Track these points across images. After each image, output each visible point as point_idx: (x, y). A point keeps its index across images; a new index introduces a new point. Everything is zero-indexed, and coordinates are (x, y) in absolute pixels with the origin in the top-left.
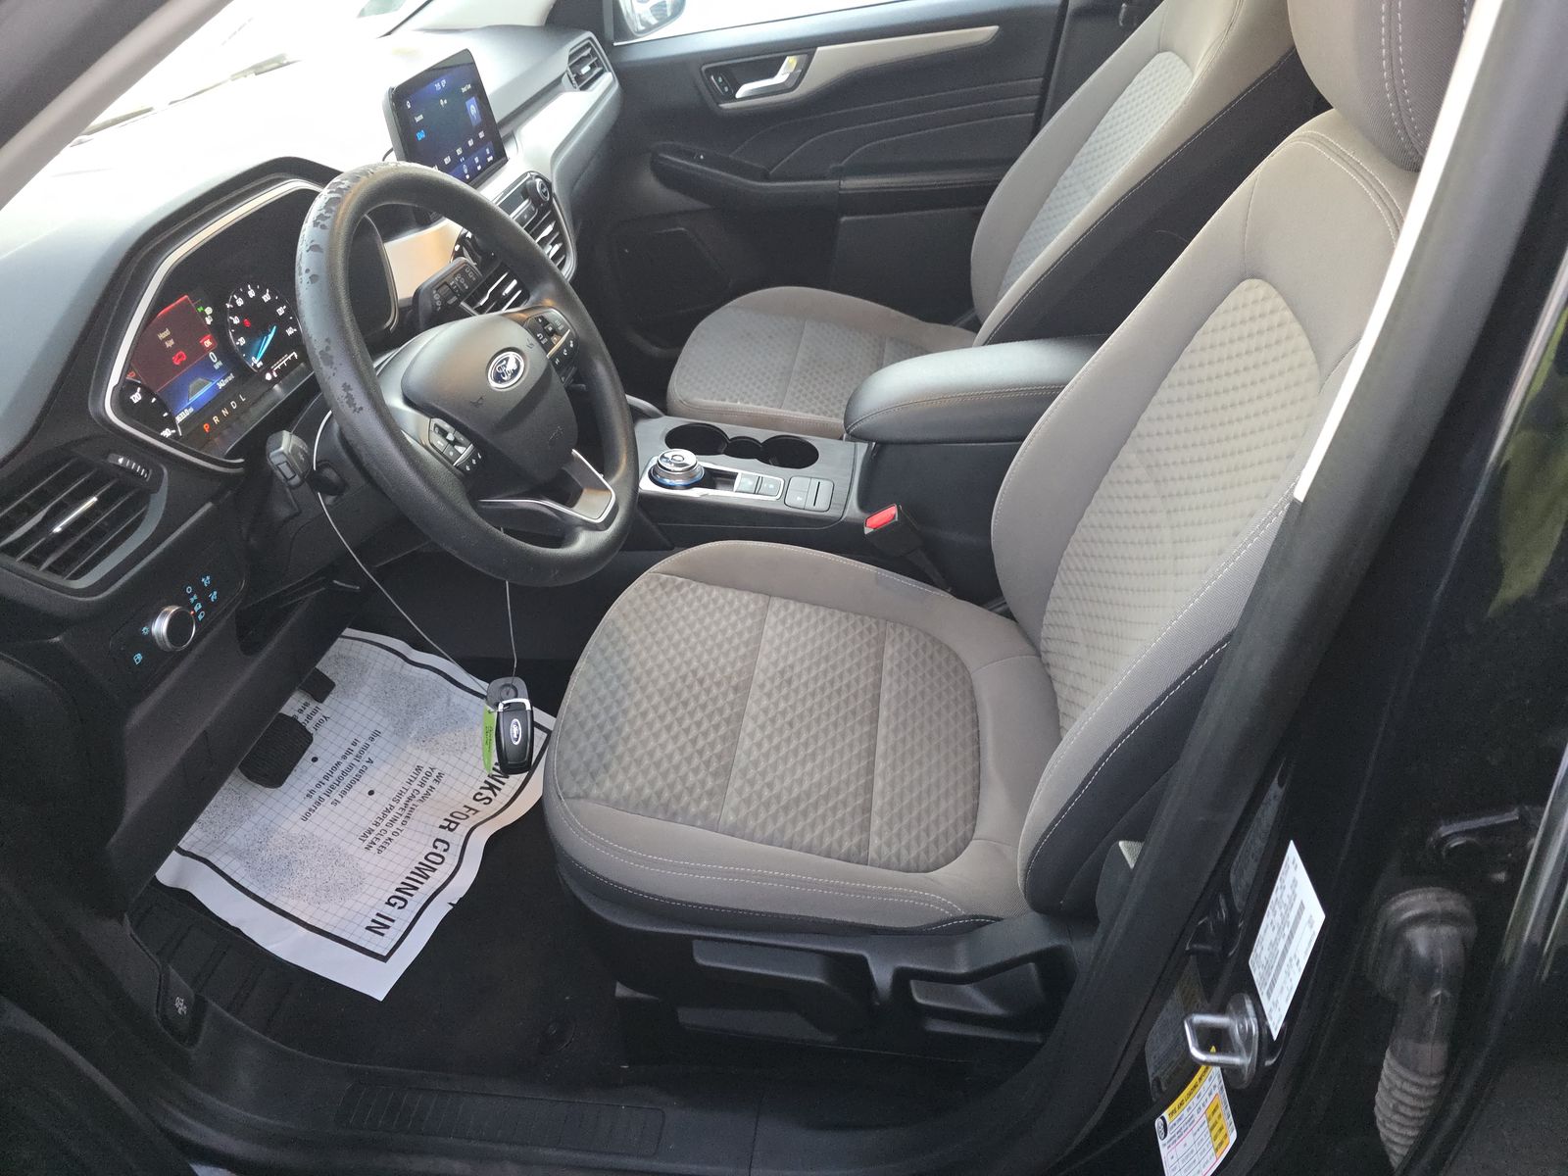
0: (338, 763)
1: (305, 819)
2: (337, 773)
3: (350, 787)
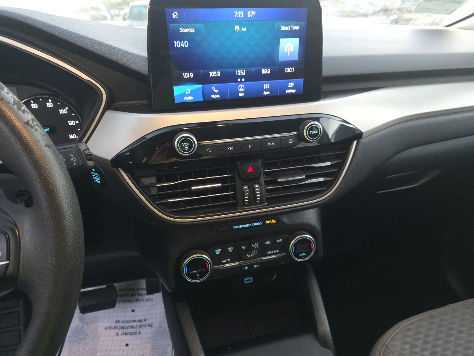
0: (135, 321)
1: (106, 328)
2: (131, 324)
3: (127, 334)
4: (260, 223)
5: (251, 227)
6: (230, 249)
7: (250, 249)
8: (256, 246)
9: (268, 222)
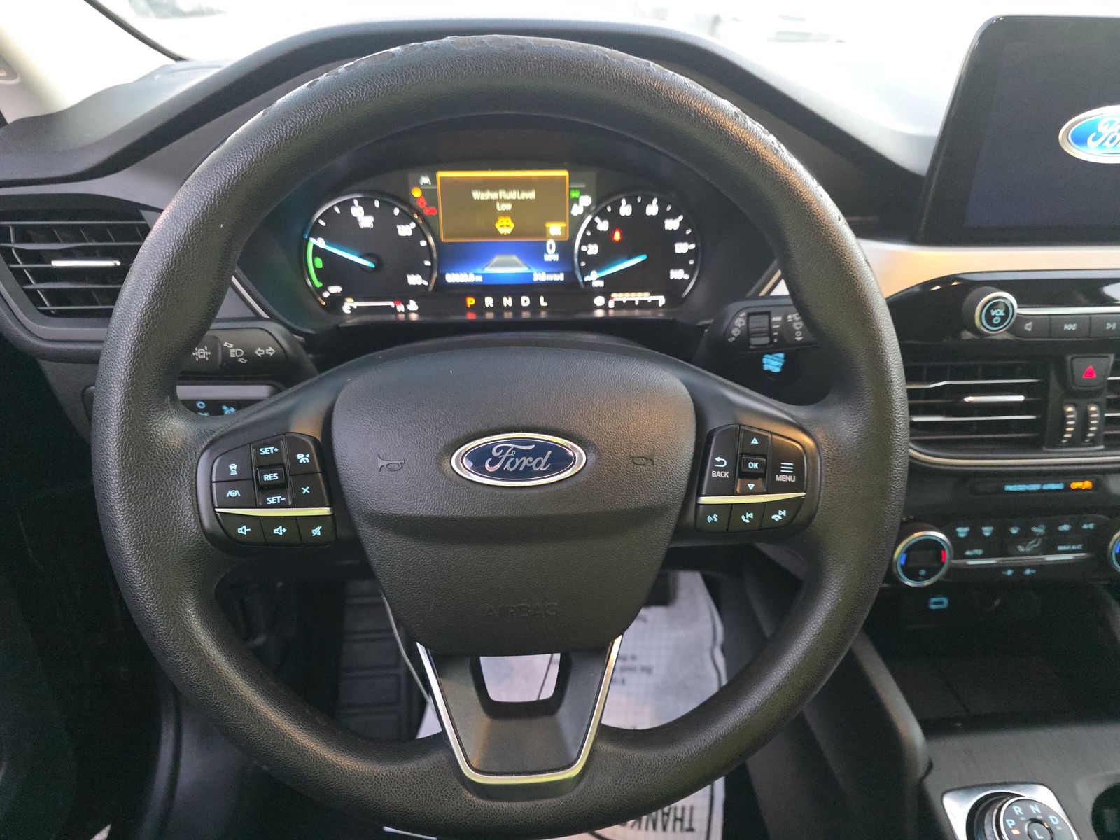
4: (1060, 486)
5: (1041, 491)
6: (987, 531)
7: (1026, 536)
8: (1039, 530)
9: (1075, 485)
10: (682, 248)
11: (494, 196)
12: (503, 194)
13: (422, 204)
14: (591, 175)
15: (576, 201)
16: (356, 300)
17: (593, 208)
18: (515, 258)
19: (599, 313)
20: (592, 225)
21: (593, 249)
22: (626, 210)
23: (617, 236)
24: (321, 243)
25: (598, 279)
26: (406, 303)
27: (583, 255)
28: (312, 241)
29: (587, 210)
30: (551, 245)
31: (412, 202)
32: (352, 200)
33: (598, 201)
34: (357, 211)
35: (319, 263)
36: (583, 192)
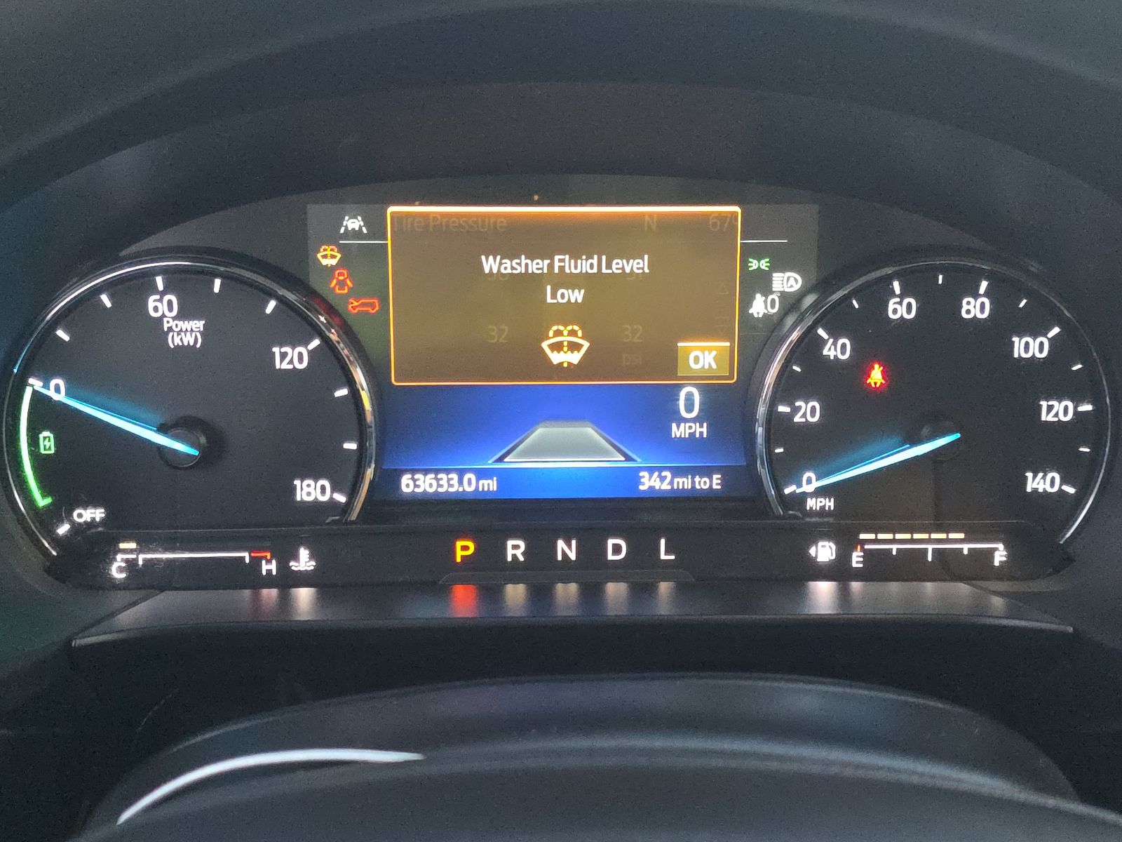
10: (1057, 411)
11: (537, 266)
12: (563, 262)
13: (342, 284)
14: (806, 214)
15: (761, 282)
16: (144, 546)
17: (809, 300)
18: (590, 432)
19: (823, 594)
20: (808, 348)
21: (808, 412)
22: (901, 308)
23: (876, 376)
24: (57, 390)
25: (820, 492)
26: (285, 555)
27: (779, 427)
28: (35, 383)
29: (791, 303)
30: (689, 398)
31: (315, 282)
32: (149, 275)
33: (822, 285)
34: (161, 306)
35: (47, 441)
36: (780, 264)
